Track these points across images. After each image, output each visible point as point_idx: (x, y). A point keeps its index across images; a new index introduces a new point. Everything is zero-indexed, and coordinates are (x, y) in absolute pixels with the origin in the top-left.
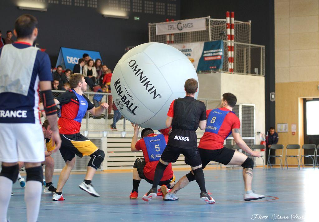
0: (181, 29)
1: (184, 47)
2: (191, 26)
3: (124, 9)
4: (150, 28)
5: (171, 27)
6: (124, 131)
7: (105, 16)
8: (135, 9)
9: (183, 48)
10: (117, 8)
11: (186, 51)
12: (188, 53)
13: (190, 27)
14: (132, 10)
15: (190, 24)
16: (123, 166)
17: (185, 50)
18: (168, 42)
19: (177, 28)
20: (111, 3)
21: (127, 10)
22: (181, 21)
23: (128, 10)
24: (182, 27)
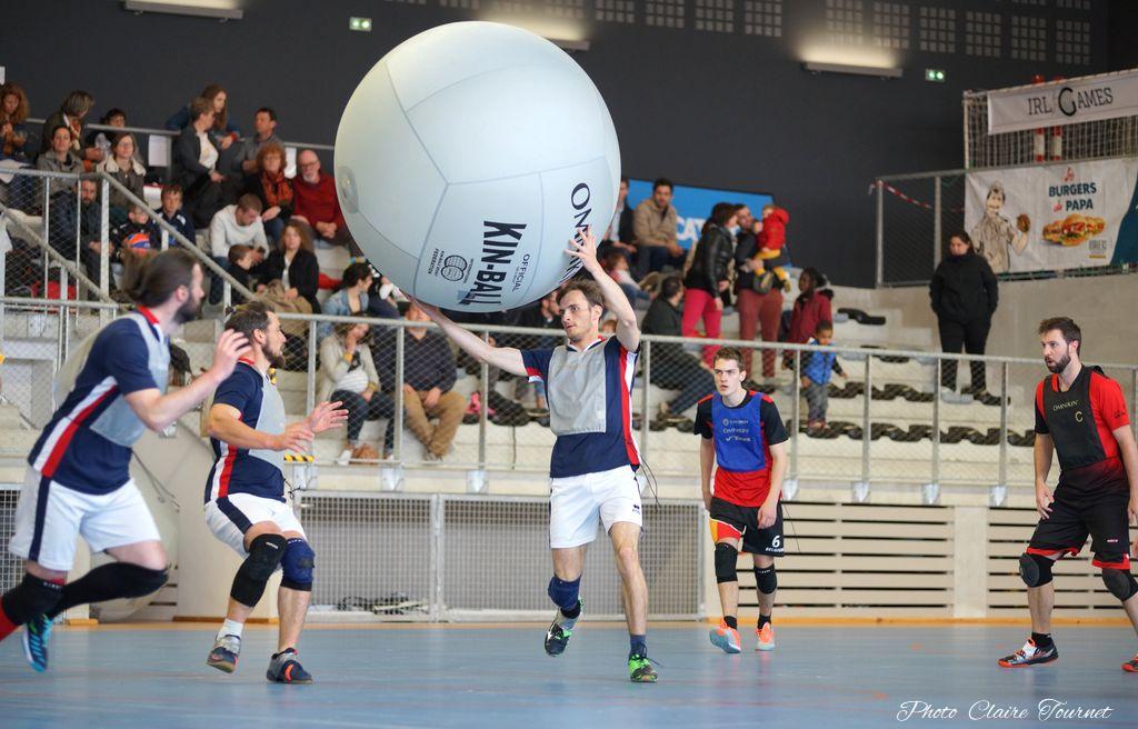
0: (1069, 111)
1: (1071, 176)
2: (1106, 97)
3: (887, 43)
4: (969, 109)
5: (1037, 102)
6: (793, 478)
7: (810, 67)
8: (928, 41)
9: (1066, 180)
10: (860, 39)
11: (1078, 189)
12: (1084, 197)
13: (1101, 104)
14: (919, 45)
15: (1100, 94)
16: (789, 605)
17: (1073, 186)
18: (1039, 158)
19: (1058, 109)
20: (835, 20)
21: (897, 43)
22: (1072, 80)
23: (901, 42)
24: (1074, 103)
